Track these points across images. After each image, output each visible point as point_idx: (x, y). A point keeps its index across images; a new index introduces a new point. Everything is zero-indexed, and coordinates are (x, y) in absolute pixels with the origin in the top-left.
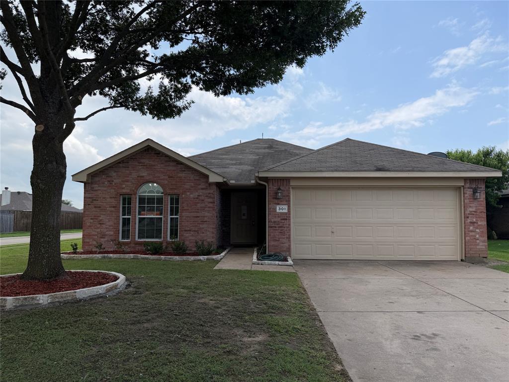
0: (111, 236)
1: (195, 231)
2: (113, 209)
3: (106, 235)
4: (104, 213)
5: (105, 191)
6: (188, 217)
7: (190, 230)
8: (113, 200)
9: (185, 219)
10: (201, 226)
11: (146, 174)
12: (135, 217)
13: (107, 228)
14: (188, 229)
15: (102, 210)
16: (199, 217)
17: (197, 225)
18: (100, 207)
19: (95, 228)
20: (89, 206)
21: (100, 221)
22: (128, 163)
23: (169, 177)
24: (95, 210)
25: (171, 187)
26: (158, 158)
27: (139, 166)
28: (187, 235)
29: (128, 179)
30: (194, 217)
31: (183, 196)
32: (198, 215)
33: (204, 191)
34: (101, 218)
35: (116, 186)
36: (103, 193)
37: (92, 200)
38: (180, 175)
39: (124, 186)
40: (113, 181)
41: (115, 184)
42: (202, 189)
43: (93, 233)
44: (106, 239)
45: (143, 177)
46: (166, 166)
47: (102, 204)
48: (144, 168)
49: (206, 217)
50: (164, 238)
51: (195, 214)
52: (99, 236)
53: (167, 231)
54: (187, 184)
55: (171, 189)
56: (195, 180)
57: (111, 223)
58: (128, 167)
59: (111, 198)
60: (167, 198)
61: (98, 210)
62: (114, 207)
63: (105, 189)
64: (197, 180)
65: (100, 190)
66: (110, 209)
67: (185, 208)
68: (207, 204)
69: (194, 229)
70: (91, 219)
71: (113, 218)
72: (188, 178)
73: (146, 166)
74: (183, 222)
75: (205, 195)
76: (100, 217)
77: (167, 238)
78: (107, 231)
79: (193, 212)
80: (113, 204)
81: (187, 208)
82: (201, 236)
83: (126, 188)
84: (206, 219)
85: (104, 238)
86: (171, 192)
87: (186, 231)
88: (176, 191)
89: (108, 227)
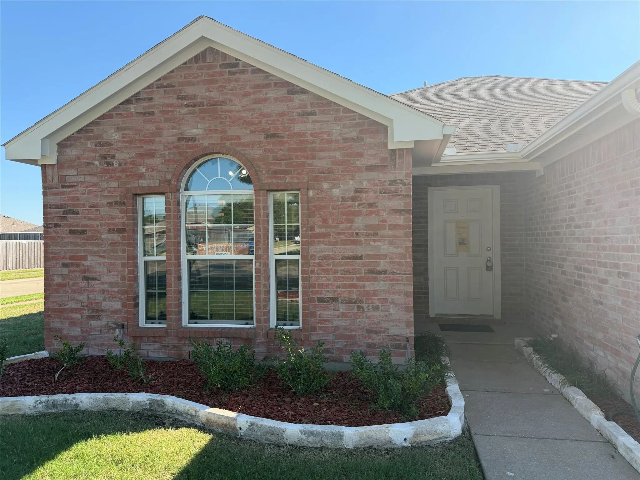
0: (115, 312)
1: (350, 301)
2: (117, 237)
3: (102, 310)
4: (96, 249)
5: (95, 185)
6: (326, 258)
7: (335, 300)
8: (115, 211)
9: (319, 265)
10: (369, 286)
11: (201, 131)
12: (178, 258)
13: (104, 291)
14: (330, 295)
15: (88, 239)
16: (361, 258)
17: (355, 282)
18: (84, 232)
19: (74, 292)
20: (58, 229)
21: (84, 271)
22: (151, 99)
23: (267, 136)
24: (71, 240)
25: (275, 168)
26: (234, 77)
27: (180, 106)
28: (325, 313)
29: (153, 147)
30: (348, 258)
31: (311, 193)
32: (359, 250)
33: (374, 175)
34: (87, 263)
35: (123, 171)
36: (89, 192)
37: (64, 213)
38: (298, 128)
39: (143, 170)
40: (113, 157)
41: (120, 165)
42: (370, 168)
43: (71, 305)
44: (104, 323)
45: (193, 139)
46: (257, 101)
47: (89, 223)
48: (193, 113)
49: (385, 256)
50: (258, 321)
51: (349, 250)
52: (86, 313)
53: (267, 300)
54: (322, 154)
55: (275, 172)
56: (345, 140)
57: (113, 277)
58: (152, 114)
59: (110, 204)
60: (266, 201)
61: (79, 241)
62: (120, 231)
63: (95, 179)
64: (353, 139)
65: (82, 183)
66: (110, 236)
67: (318, 231)
68: (384, 215)
69: (346, 296)
70: (64, 265)
71: (118, 262)
72: (325, 136)
73: (202, 104)
74: (313, 272)
75: (378, 188)
76: (84, 258)
77: (268, 320)
78: (105, 300)
79: (344, 243)
80: (117, 220)
81: (323, 231)
82: (368, 318)
83: (147, 175)
84: (383, 264)
85: (97, 318)
86: (274, 181)
87: (321, 300)
88: (288, 179)
89: (106, 286)
